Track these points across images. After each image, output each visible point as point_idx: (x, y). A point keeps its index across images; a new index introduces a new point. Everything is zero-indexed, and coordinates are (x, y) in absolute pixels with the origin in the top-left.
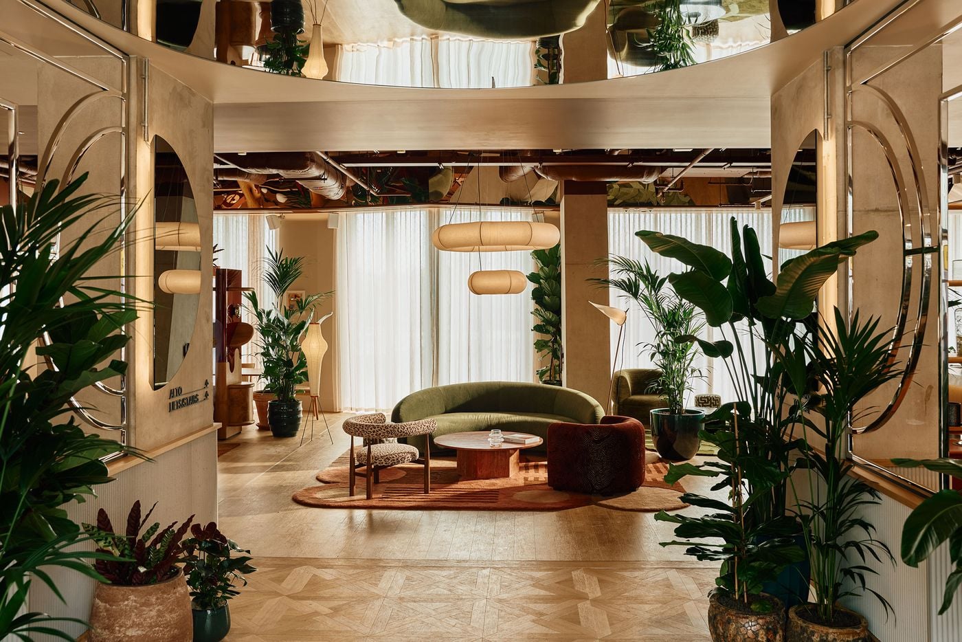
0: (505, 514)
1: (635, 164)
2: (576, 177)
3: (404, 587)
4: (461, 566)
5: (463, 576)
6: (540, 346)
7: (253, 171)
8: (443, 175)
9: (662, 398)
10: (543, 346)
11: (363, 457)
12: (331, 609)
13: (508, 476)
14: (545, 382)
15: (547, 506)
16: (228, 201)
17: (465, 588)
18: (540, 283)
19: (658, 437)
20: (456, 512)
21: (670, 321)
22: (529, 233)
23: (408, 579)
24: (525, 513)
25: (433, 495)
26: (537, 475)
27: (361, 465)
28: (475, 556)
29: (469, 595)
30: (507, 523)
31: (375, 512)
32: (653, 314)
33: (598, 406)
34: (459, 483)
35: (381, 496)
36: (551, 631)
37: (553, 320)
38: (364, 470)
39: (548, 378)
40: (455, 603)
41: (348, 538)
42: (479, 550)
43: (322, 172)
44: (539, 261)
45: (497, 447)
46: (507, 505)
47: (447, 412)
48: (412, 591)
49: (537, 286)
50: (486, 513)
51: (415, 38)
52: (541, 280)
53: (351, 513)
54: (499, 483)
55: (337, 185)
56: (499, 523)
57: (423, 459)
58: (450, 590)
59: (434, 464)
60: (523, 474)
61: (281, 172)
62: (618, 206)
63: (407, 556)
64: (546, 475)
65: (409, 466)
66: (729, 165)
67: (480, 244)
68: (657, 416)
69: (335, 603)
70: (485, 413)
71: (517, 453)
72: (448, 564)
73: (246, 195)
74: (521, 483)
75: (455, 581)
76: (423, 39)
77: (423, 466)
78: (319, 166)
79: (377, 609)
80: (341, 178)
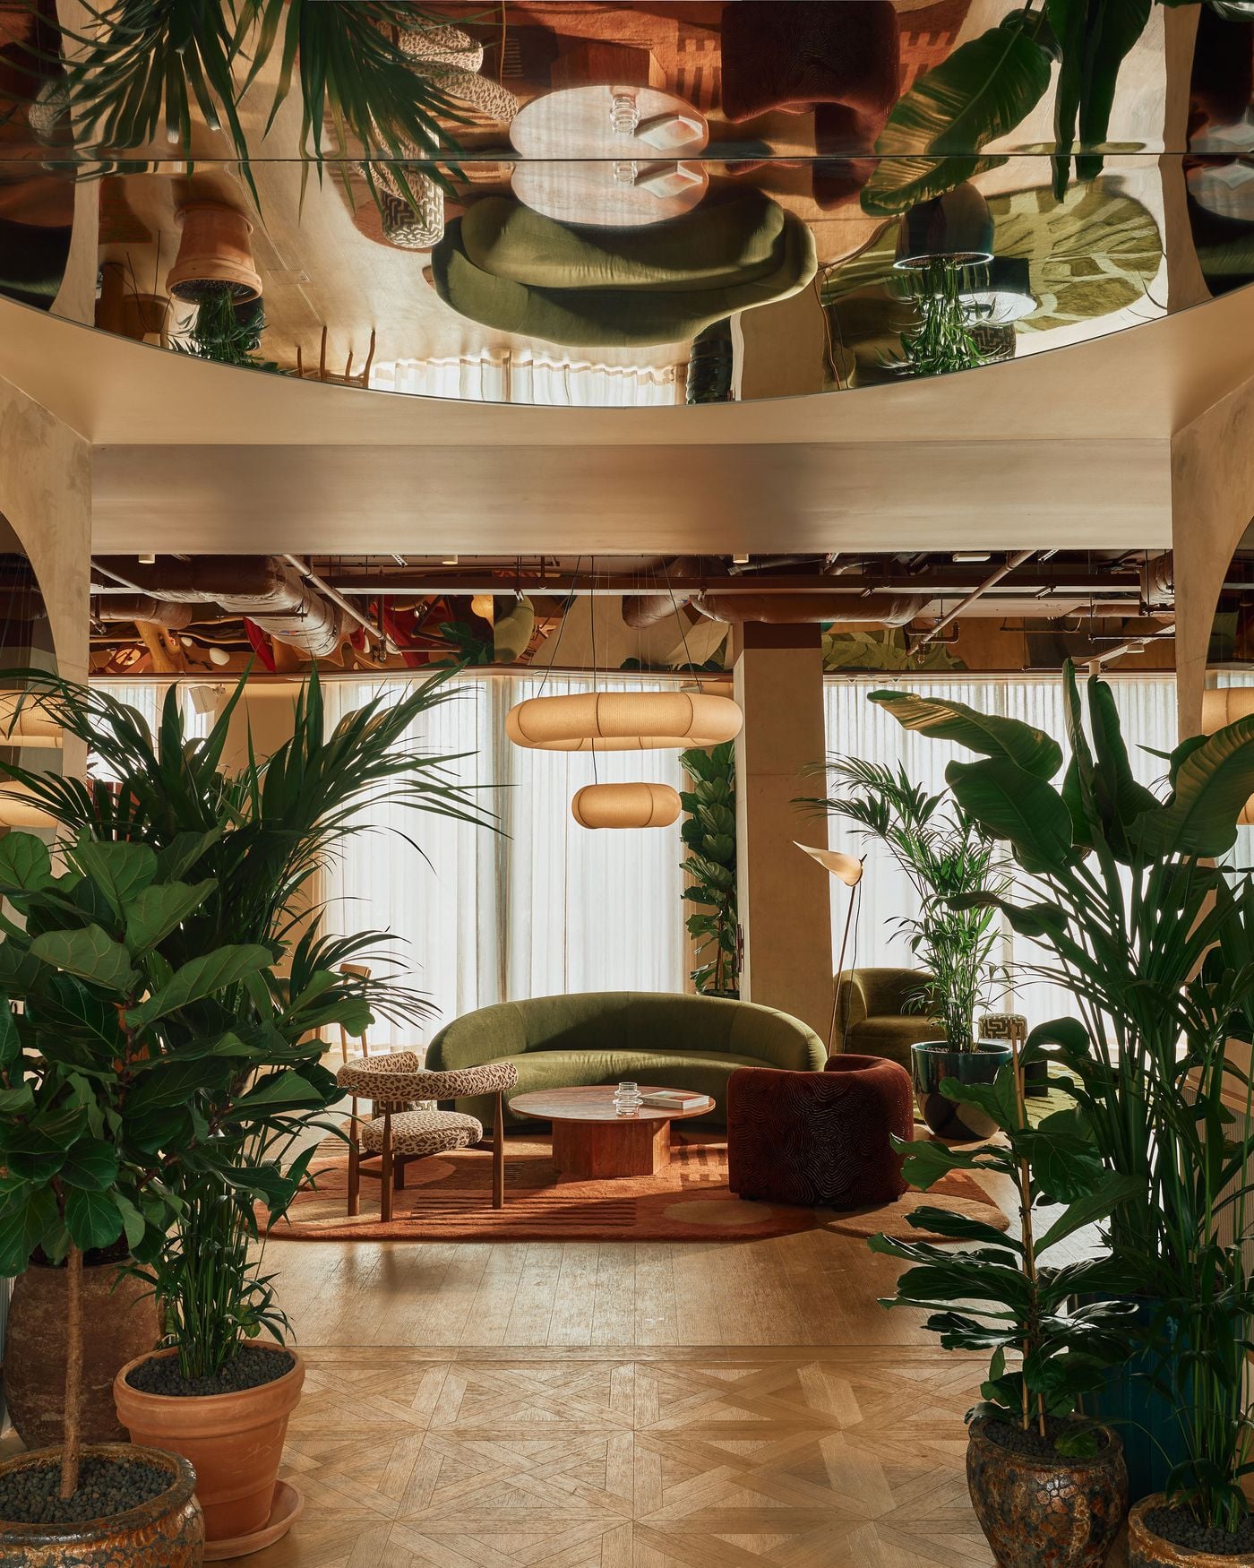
0: (651, 1249)
1: (877, 590)
2: (766, 617)
3: (466, 1406)
4: (576, 1358)
5: (583, 1381)
6: (696, 926)
7: (167, 596)
8: (517, 619)
9: (935, 1021)
10: (703, 927)
11: (374, 1139)
12: (316, 1458)
13: (650, 1172)
14: (707, 993)
15: (732, 1232)
16: (119, 661)
17: (586, 1408)
18: (696, 812)
19: (927, 1096)
20: (556, 1245)
21: (947, 877)
22: (687, 713)
23: (471, 1388)
24: (691, 1246)
25: (510, 1211)
26: (705, 1169)
27: (370, 1154)
28: (601, 1336)
29: (597, 1422)
30: (658, 1267)
31: (398, 1247)
32: (913, 865)
33: (813, 1037)
34: (558, 1186)
35: (409, 1214)
36: (773, 1504)
37: (721, 878)
38: (377, 1163)
39: (712, 987)
40: (570, 1442)
41: (347, 1301)
42: (608, 1324)
43: (298, 602)
44: (695, 771)
45: (629, 1114)
46: (654, 1231)
47: (531, 1049)
48: (481, 1416)
49: (691, 816)
50: (616, 1248)
51: (468, 358)
52: (700, 806)
53: (351, 1249)
54: (634, 1186)
55: (325, 628)
56: (644, 1268)
57: (490, 1141)
58: (558, 1413)
59: (511, 1149)
60: (678, 1168)
61: (221, 600)
62: (835, 672)
63: (466, 1340)
64: (725, 1170)
65: (464, 1154)
66: (1049, 590)
67: (594, 736)
68: (926, 1056)
69: (322, 1447)
70: (601, 1052)
71: (666, 1127)
72: (548, 1356)
73: (151, 650)
74: (676, 1185)
75: (567, 1392)
76: (482, 361)
77: (491, 1154)
78: (293, 590)
79: (413, 1456)
80: (332, 614)
